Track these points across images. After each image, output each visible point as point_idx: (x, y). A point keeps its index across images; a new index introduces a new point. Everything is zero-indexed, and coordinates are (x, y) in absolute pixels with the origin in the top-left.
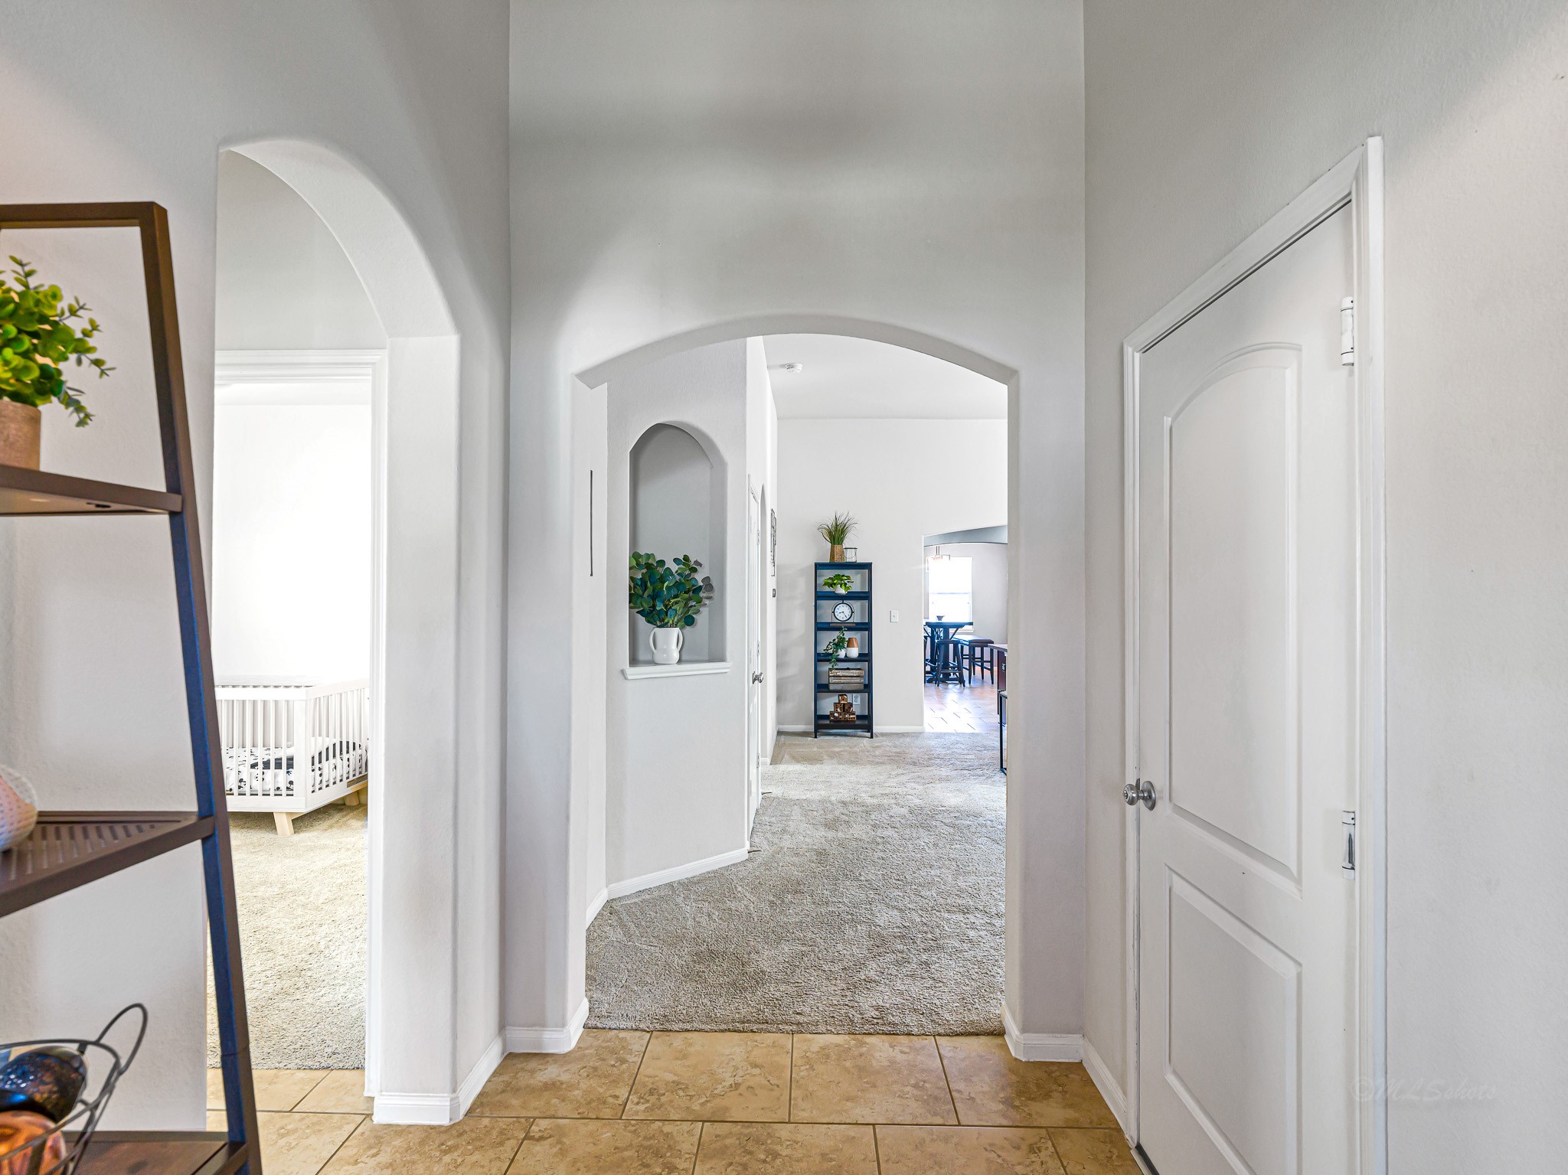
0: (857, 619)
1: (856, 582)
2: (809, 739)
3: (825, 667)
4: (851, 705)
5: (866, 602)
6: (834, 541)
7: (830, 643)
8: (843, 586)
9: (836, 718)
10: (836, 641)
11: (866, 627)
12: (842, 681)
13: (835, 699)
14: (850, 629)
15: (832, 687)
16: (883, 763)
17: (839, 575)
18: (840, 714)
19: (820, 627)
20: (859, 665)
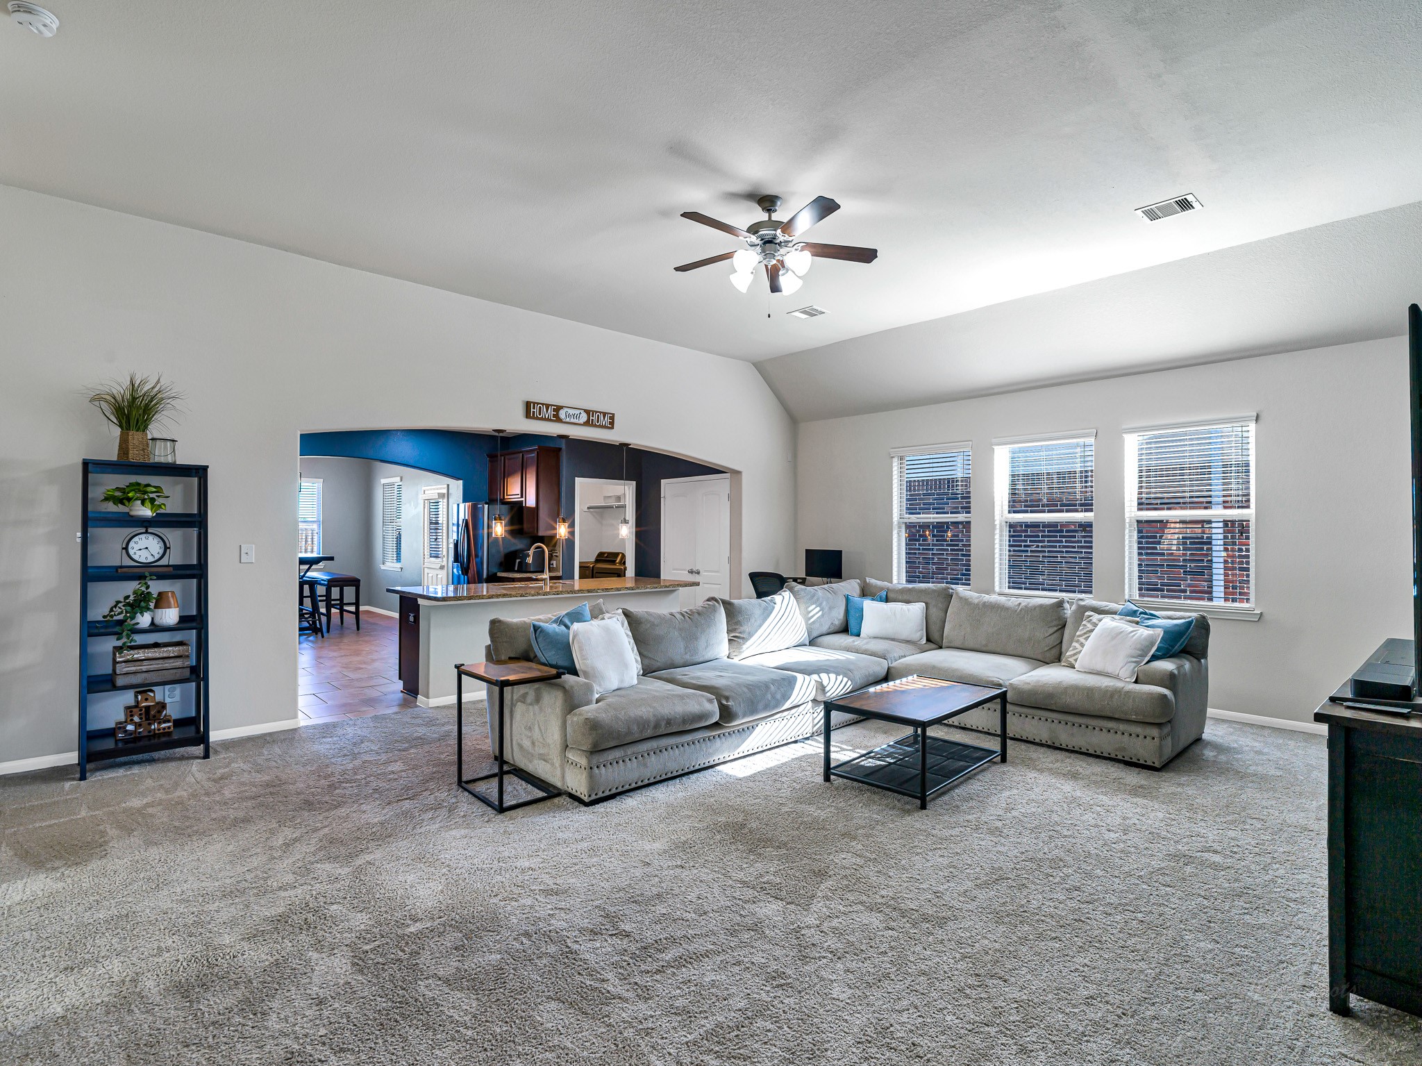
0: (175, 558)
1: (175, 497)
2: (68, 785)
3: (106, 645)
4: (163, 706)
5: (194, 532)
6: (128, 422)
7: (118, 602)
8: (148, 503)
9: (131, 733)
10: (132, 598)
11: (197, 572)
12: (144, 668)
13: (128, 698)
14: (161, 577)
15: (120, 681)
16: (247, 820)
17: (138, 484)
18: (138, 725)
19: (91, 575)
20: (178, 636)
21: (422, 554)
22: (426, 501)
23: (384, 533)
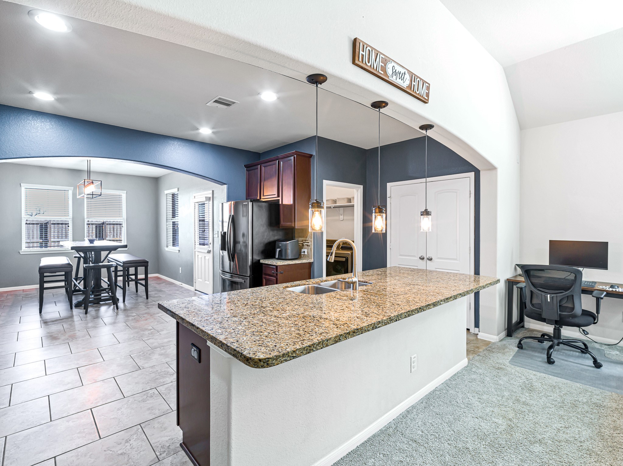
21: (194, 242)
22: (196, 204)
23: (167, 227)
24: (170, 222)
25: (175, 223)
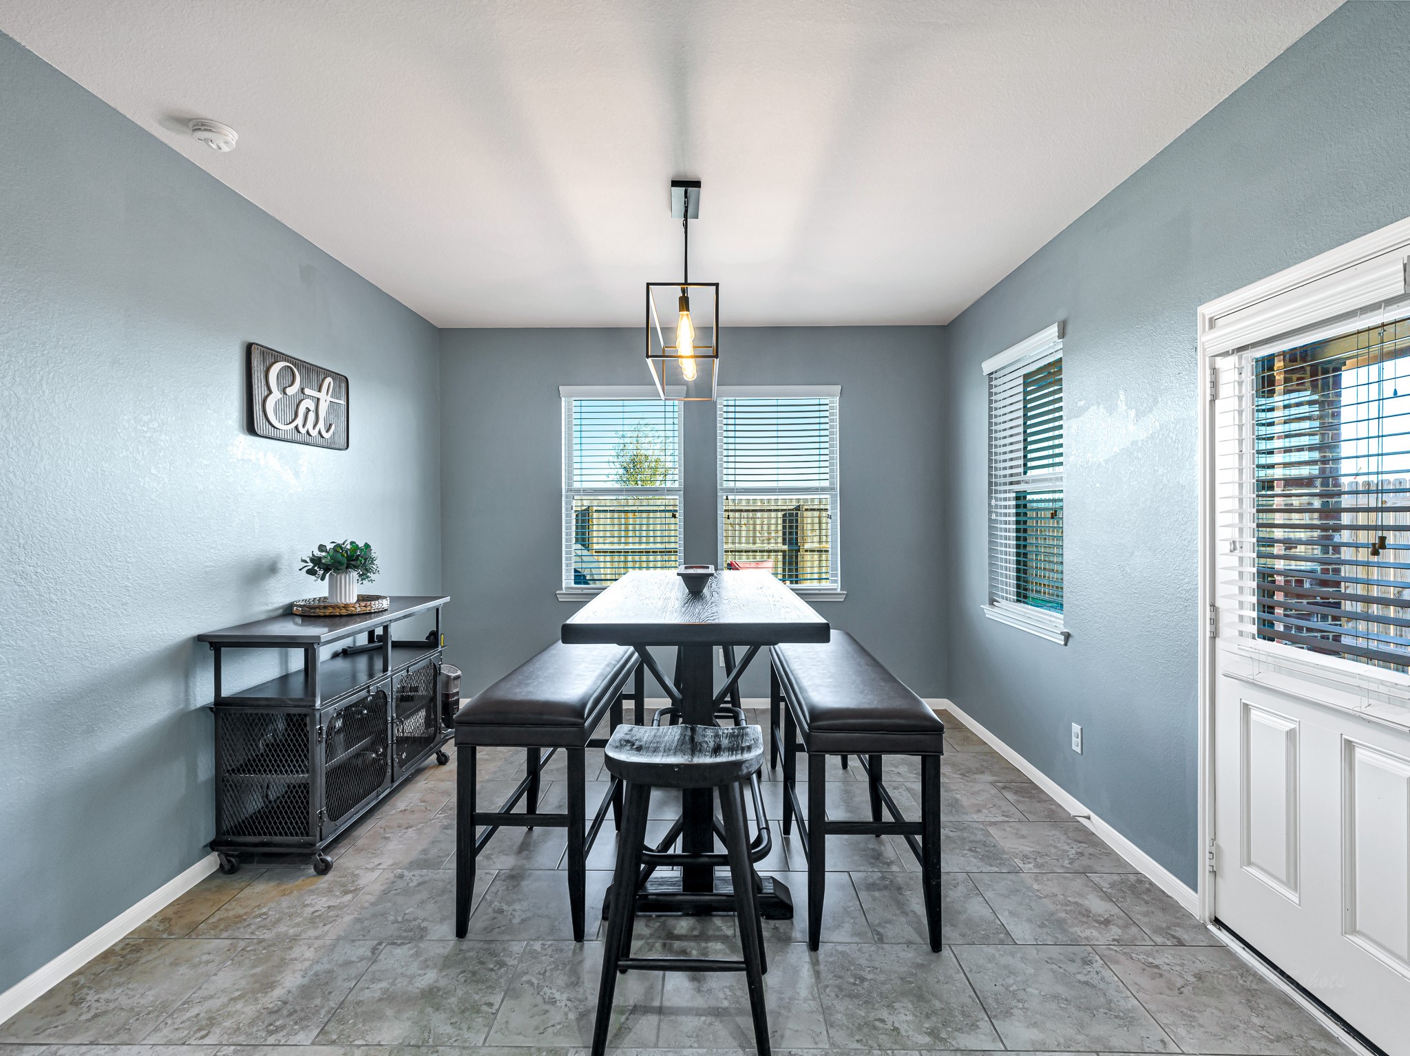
23: (994, 517)
24: (1007, 495)
25: (1025, 497)
